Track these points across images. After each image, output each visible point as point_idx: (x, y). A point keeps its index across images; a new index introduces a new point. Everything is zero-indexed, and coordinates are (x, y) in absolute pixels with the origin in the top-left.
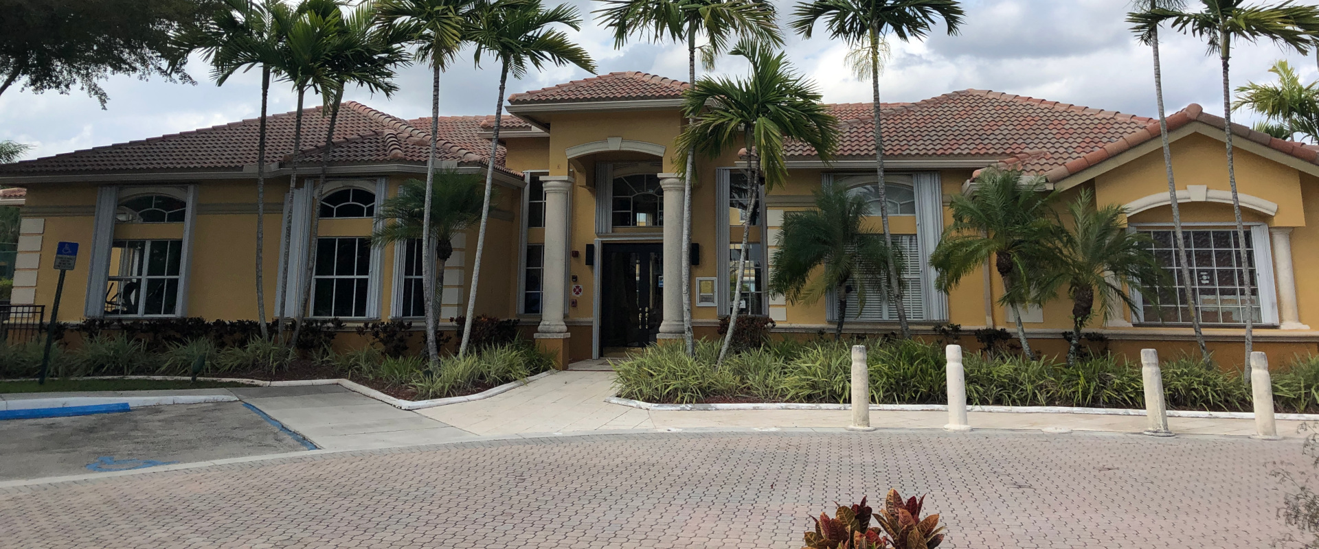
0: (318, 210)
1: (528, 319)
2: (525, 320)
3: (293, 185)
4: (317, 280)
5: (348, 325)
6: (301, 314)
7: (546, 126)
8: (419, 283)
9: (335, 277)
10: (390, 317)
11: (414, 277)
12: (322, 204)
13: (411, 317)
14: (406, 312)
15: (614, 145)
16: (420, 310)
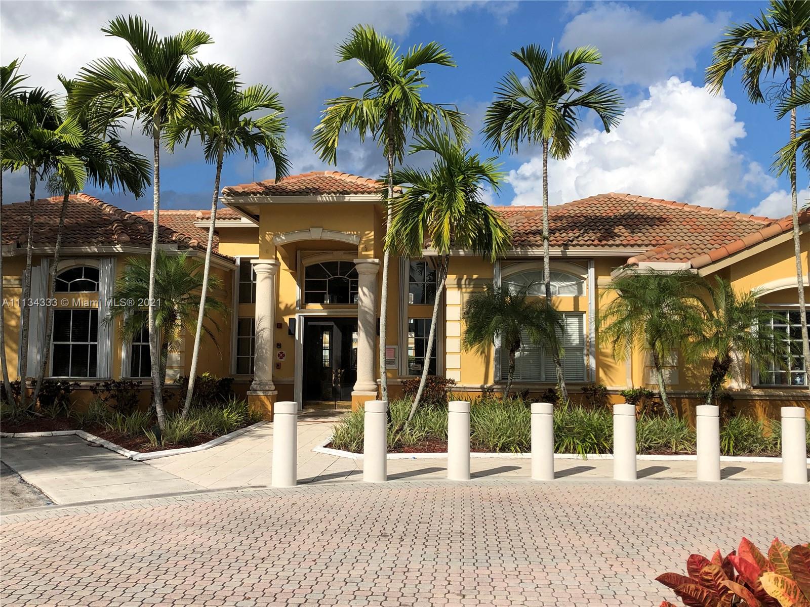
0: (53, 284)
1: (239, 379)
2: (238, 379)
3: (29, 262)
4: (55, 345)
5: (83, 384)
6: (41, 375)
7: (255, 218)
8: (146, 349)
9: (71, 343)
10: (120, 377)
11: (141, 343)
12: (56, 279)
13: (140, 377)
14: (134, 372)
15: (316, 234)
16: (147, 371)
